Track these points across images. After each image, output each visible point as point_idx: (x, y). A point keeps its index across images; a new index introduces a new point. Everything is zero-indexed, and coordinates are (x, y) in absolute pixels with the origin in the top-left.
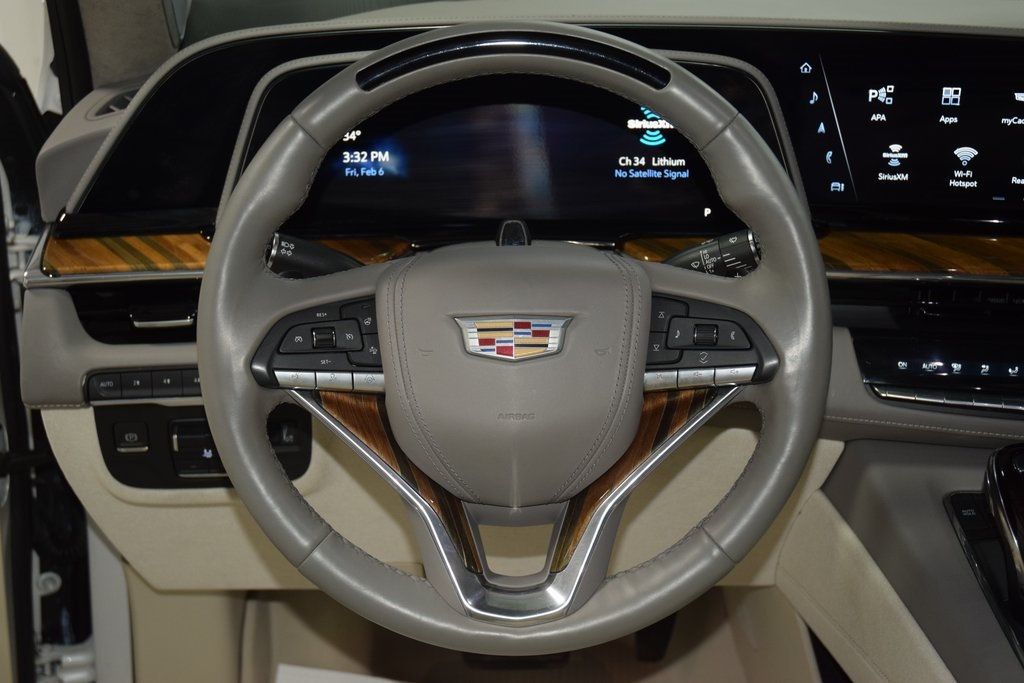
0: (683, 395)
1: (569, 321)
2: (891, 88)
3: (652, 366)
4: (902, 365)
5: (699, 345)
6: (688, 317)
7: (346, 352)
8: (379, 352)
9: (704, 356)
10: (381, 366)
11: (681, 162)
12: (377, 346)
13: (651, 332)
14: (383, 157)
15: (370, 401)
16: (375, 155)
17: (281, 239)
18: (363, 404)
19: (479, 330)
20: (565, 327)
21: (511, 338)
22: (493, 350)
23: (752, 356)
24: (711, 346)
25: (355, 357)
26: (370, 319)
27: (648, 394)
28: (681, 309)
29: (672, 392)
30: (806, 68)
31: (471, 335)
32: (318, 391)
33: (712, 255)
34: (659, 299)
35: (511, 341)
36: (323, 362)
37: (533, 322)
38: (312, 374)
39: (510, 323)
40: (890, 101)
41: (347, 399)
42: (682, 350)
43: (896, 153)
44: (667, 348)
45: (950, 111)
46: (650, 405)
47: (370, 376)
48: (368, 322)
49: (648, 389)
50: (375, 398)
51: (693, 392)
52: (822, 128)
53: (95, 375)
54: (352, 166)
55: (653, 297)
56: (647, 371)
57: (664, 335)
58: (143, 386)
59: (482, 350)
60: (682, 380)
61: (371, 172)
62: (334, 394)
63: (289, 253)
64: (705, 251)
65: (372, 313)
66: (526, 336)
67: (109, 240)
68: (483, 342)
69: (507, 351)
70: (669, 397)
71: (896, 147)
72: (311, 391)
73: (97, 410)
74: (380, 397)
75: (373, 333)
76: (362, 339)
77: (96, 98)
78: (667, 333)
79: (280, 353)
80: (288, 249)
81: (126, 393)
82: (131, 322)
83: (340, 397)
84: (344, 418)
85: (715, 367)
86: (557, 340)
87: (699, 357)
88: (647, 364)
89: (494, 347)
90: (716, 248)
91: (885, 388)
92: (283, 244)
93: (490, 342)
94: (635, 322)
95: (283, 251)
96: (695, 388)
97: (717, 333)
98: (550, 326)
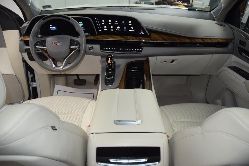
0: (73, 49)
1: (62, 42)
2: (104, 20)
4: (104, 48)
8: (46, 45)
11: (84, 28)
13: (70, 43)
14: (54, 28)
16: (53, 27)
18: (44, 50)
25: (44, 45)
27: (70, 49)
28: (73, 41)
30: (96, 18)
37: (59, 42)
38: (40, 47)
39: (57, 42)
40: (104, 22)
43: (105, 27)
44: (72, 44)
45: (110, 23)
47: (45, 47)
52: (98, 24)
53: (26, 49)
54: (51, 29)
61: (53, 29)
62: (42, 49)
65: (45, 41)
67: (28, 36)
69: (56, 44)
71: (105, 26)
73: (27, 53)
74: (46, 49)
75: (45, 43)
77: (27, 22)
79: (37, 45)
88: (70, 46)
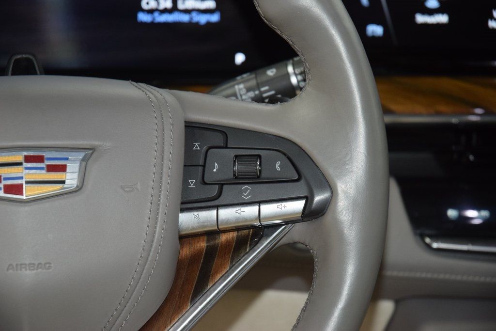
0: (224, 237)
1: (89, 153)
3: (187, 205)
5: (240, 179)
6: (226, 147)
9: (247, 192)
11: (211, 3)
13: (185, 166)
20: (85, 160)
21: (21, 174)
23: (301, 188)
24: (255, 179)
27: (185, 238)
28: (219, 140)
29: (211, 234)
33: (249, 90)
34: (193, 129)
35: (21, 178)
37: (46, 154)
39: (19, 156)
42: (221, 185)
44: (205, 183)
46: (186, 251)
49: (183, 233)
51: (235, 234)
55: (186, 126)
56: (183, 210)
57: (201, 168)
60: (223, 220)
64: (242, 86)
66: (38, 171)
69: (16, 189)
70: (208, 241)
78: (204, 166)
85: (259, 203)
86: (76, 176)
87: (241, 192)
88: (182, 203)
90: (253, 83)
91: (436, 237)
94: (166, 154)
96: (238, 229)
97: (260, 165)
98: (67, 159)
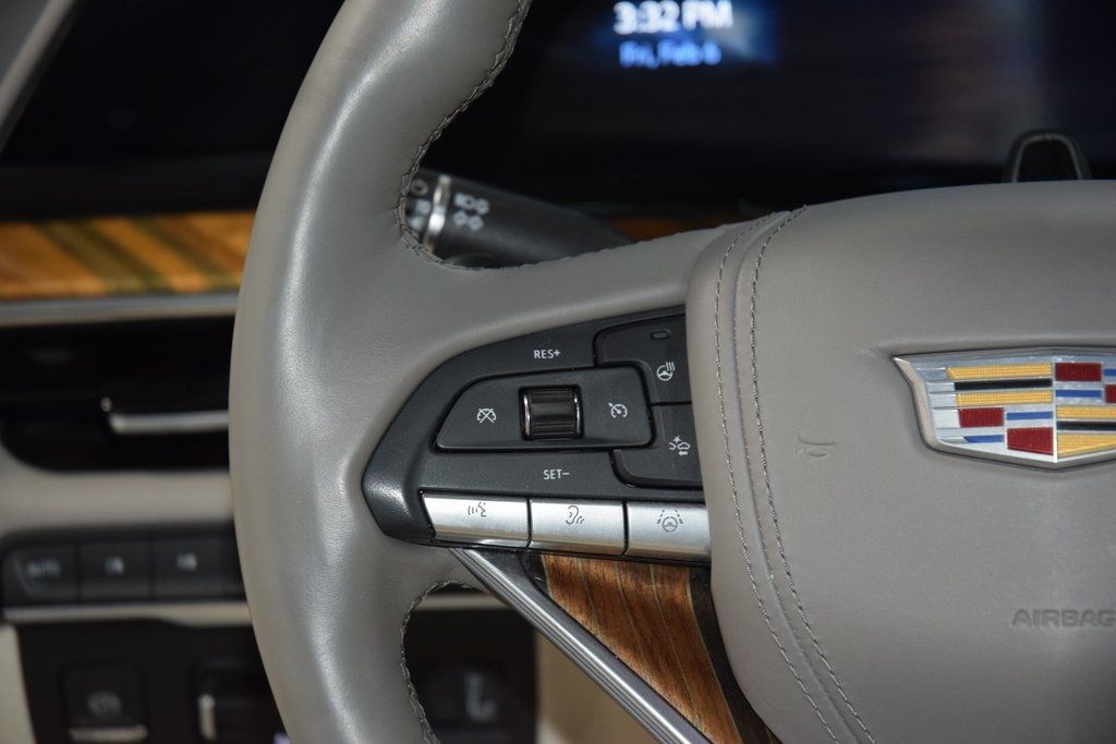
7: (610, 450)
8: (694, 452)
10: (700, 488)
12: (689, 434)
15: (672, 580)
17: (453, 190)
18: (653, 588)
19: (961, 386)
21: (1047, 406)
22: (998, 438)
25: (632, 464)
26: (671, 365)
31: (937, 400)
32: (538, 551)
35: (1048, 415)
36: (549, 475)
37: (1106, 363)
38: (520, 507)
39: (1043, 368)
41: (611, 574)
47: (670, 513)
48: (666, 373)
50: (686, 575)
54: (639, 38)
58: (130, 574)
59: (970, 440)
62: (579, 563)
63: (475, 224)
65: (677, 351)
66: (1087, 401)
68: (969, 418)
69: (1038, 440)
72: (519, 552)
73: (24, 632)
74: (697, 568)
75: (680, 401)
76: (651, 418)
79: (438, 450)
80: (471, 213)
81: (89, 590)
82: (103, 420)
83: (595, 568)
84: (603, 623)
89: (1002, 431)
92: (461, 200)
93: (992, 417)
95: (460, 219)
